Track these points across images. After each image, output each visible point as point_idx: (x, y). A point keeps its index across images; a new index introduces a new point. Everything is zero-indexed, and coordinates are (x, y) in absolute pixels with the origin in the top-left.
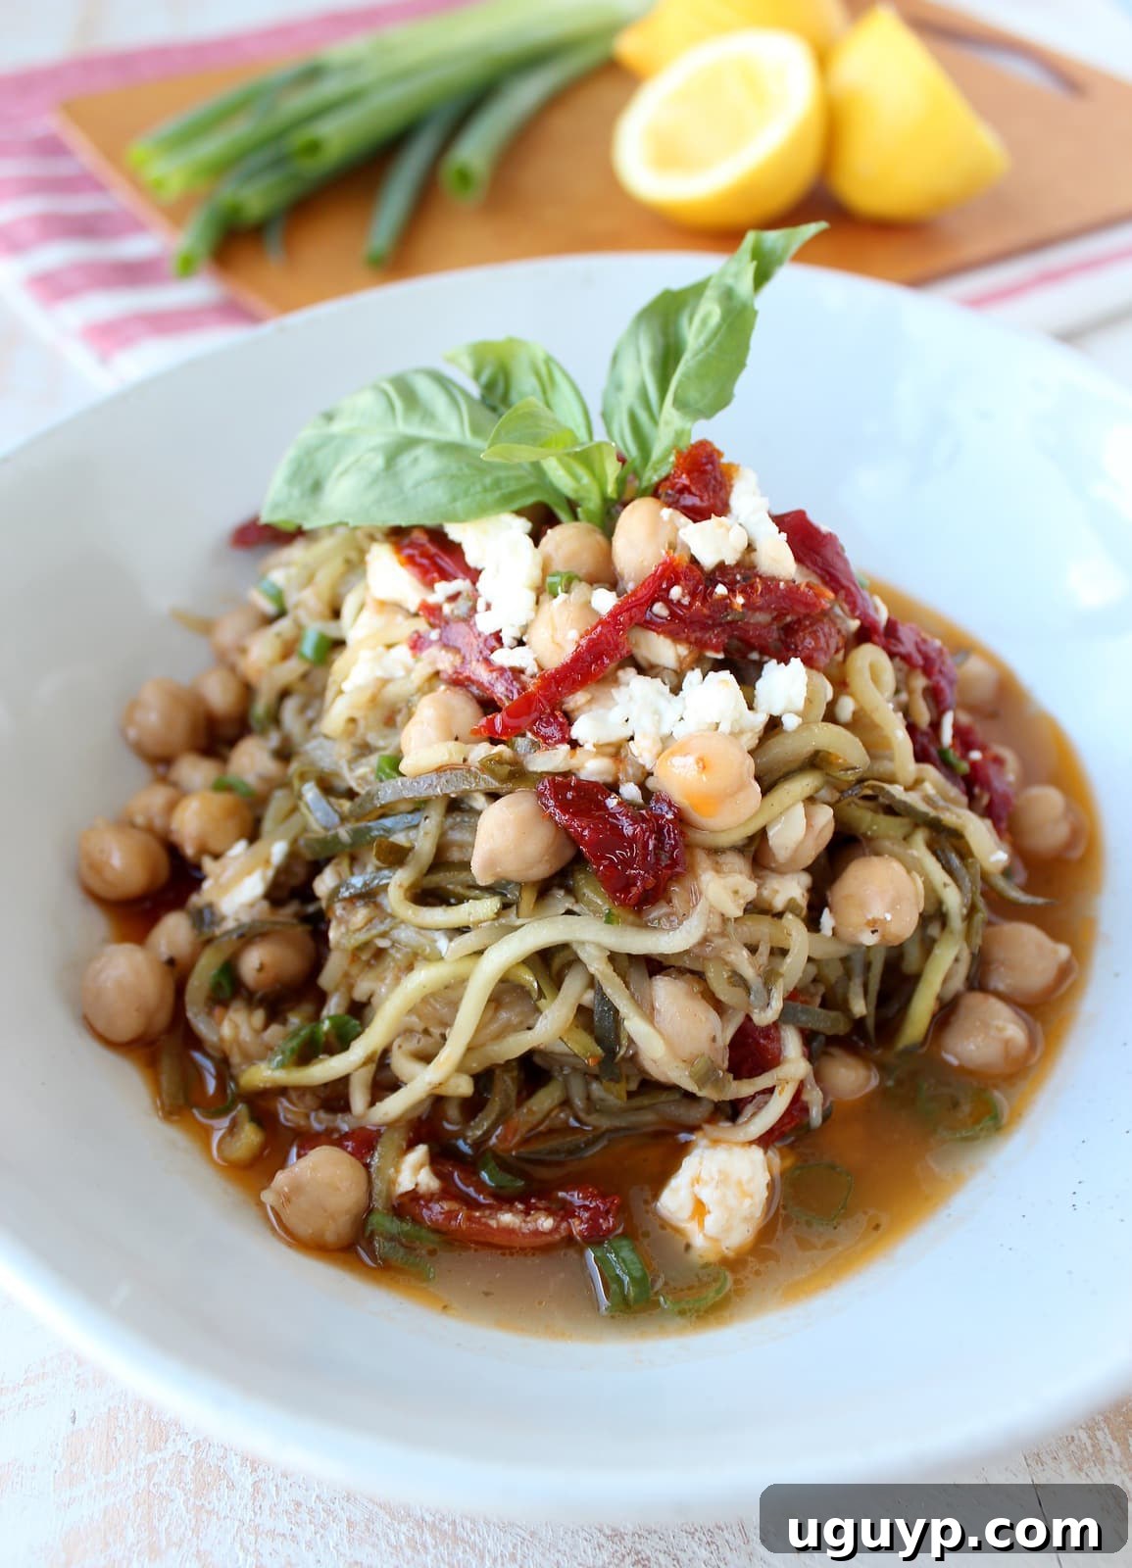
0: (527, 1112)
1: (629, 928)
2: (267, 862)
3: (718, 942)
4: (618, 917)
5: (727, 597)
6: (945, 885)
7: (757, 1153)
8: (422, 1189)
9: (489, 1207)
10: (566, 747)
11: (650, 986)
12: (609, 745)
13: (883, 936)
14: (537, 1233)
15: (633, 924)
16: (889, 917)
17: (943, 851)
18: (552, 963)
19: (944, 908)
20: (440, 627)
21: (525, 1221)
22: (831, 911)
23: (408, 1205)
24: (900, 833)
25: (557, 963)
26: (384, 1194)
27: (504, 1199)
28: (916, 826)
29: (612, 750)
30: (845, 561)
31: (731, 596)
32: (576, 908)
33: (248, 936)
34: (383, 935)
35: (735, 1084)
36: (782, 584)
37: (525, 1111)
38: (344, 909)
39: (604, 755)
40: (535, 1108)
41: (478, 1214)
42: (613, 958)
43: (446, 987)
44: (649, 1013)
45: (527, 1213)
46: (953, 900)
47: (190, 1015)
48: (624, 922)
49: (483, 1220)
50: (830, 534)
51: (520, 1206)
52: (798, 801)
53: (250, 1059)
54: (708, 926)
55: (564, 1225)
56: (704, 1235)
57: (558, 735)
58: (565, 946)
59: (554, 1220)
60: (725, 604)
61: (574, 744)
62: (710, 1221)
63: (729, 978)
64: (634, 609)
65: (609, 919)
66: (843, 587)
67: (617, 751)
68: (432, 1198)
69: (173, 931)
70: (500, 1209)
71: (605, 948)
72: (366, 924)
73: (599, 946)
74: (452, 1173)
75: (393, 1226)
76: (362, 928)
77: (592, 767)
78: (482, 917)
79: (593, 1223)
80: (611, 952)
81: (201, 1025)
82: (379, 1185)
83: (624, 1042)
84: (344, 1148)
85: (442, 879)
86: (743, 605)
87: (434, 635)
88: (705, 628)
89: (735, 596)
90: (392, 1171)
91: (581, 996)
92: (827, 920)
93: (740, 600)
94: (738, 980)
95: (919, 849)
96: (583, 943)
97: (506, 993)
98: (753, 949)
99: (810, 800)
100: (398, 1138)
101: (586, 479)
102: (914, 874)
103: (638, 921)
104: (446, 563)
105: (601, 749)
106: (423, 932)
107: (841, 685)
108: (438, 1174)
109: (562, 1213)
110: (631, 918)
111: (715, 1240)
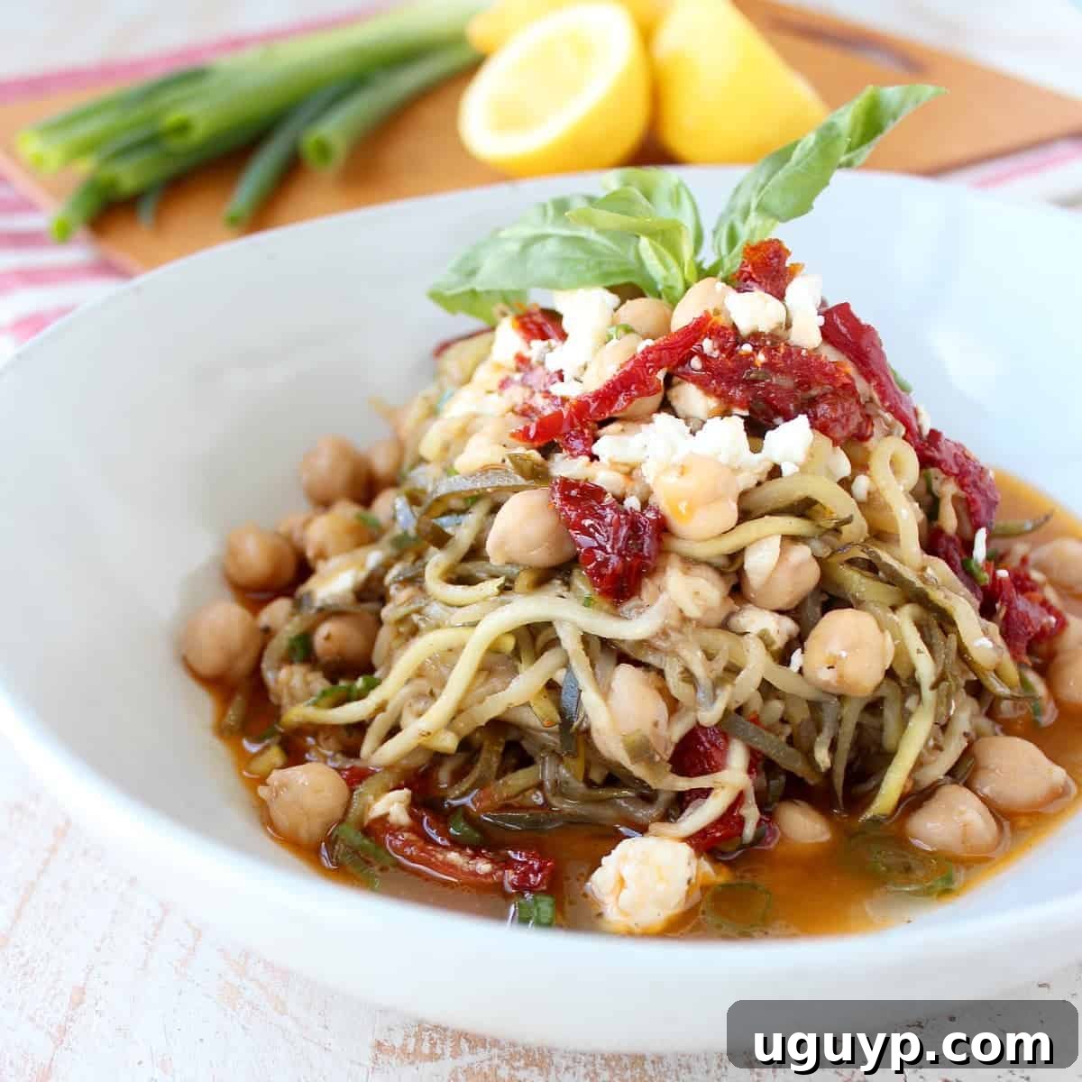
0: (503, 785)
1: (602, 614)
2: (363, 566)
3: (674, 636)
4: (595, 602)
5: (751, 355)
6: (919, 651)
7: (686, 850)
8: (392, 819)
9: (445, 847)
10: (586, 459)
11: (613, 672)
12: (626, 464)
13: (841, 676)
14: (475, 874)
15: (607, 612)
16: (844, 654)
17: (930, 630)
18: (536, 638)
19: (916, 675)
20: (525, 372)
21: (468, 863)
22: (803, 653)
23: (377, 829)
24: (890, 601)
25: (541, 640)
26: (358, 813)
27: (457, 844)
28: (909, 601)
29: (627, 469)
30: (882, 355)
31: (755, 354)
32: (565, 594)
33: (327, 613)
34: (418, 611)
35: (672, 777)
36: (804, 352)
37: (501, 782)
38: (397, 589)
39: (618, 471)
40: (510, 783)
41: (430, 848)
42: (586, 639)
43: (450, 650)
44: (605, 692)
45: (473, 858)
46: (926, 668)
47: (264, 666)
48: (600, 609)
49: (433, 853)
50: (869, 326)
51: (469, 851)
52: (777, 534)
53: (295, 700)
54: (666, 618)
55: (500, 873)
56: (619, 908)
57: (581, 447)
58: (549, 624)
59: (493, 867)
60: (747, 362)
61: (594, 458)
62: (625, 894)
63: (682, 673)
64: (664, 351)
65: (588, 603)
66: (874, 375)
67: (630, 472)
68: (400, 828)
69: (278, 611)
70: (452, 850)
71: (580, 629)
72: (408, 600)
73: (574, 624)
74: (423, 817)
75: (358, 840)
76: (405, 602)
77: (603, 476)
78: (489, 593)
79: (524, 877)
80: (584, 633)
81: (269, 676)
82: (356, 805)
83: (581, 716)
84: (341, 775)
85: (471, 567)
86: (764, 365)
87: (517, 377)
88: (731, 383)
89: (758, 353)
90: (371, 798)
91: (554, 672)
92: (797, 659)
93: (761, 358)
94: (689, 677)
95: (905, 618)
96: (562, 621)
97: (497, 663)
98: (710, 657)
99: (791, 539)
100: (388, 779)
101: (675, 270)
102: (887, 633)
103: (612, 610)
104: (549, 329)
105: (614, 465)
106: (449, 608)
107: (860, 466)
108: (411, 815)
109: (502, 864)
110: (606, 606)
111: (626, 914)
